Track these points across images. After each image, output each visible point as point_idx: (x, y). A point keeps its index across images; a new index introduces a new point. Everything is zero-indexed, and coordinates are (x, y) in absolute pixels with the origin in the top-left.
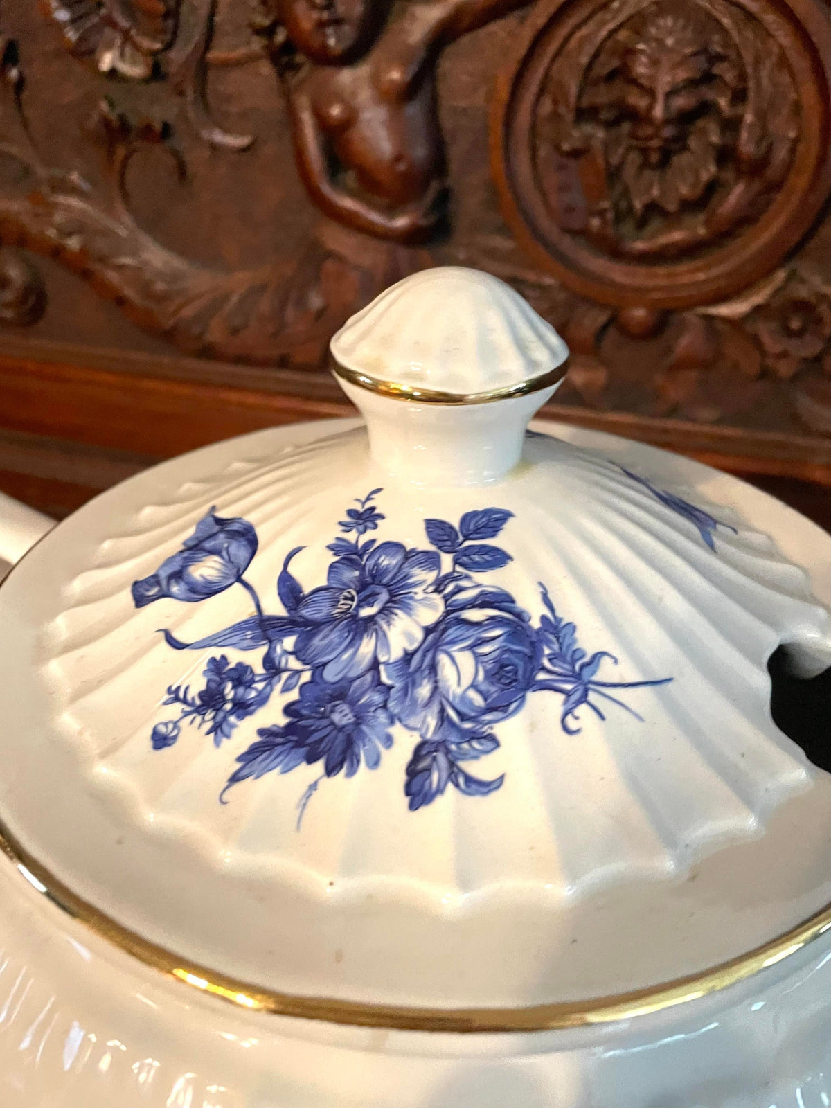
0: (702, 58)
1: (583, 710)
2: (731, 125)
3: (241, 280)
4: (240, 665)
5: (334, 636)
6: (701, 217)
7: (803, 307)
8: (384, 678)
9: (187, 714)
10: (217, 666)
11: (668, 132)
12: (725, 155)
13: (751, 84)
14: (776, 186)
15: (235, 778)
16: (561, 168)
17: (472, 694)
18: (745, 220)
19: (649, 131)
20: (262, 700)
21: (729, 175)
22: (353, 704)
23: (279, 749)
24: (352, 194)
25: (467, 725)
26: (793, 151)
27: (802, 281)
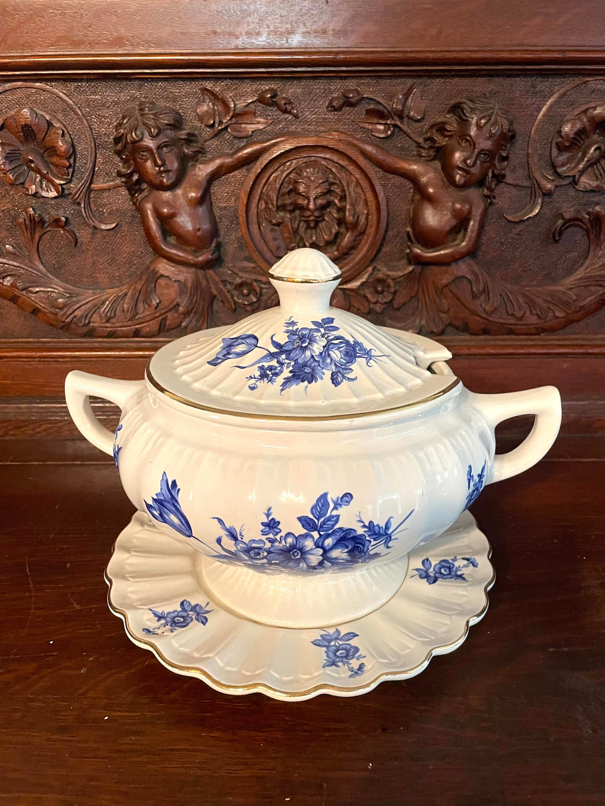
0: (326, 184)
1: (371, 361)
2: (342, 210)
3: (110, 294)
4: (269, 366)
5: (297, 352)
6: (334, 248)
7: (381, 281)
8: (316, 359)
9: (257, 381)
10: (262, 368)
11: (317, 214)
12: (341, 222)
13: (347, 194)
14: (363, 233)
15: (282, 390)
16: (272, 230)
17: (341, 360)
18: (352, 248)
19: (309, 213)
20: (281, 371)
21: (343, 230)
22: (310, 367)
23: (292, 381)
24: (174, 247)
25: (343, 367)
26: (367, 218)
27: (379, 270)
